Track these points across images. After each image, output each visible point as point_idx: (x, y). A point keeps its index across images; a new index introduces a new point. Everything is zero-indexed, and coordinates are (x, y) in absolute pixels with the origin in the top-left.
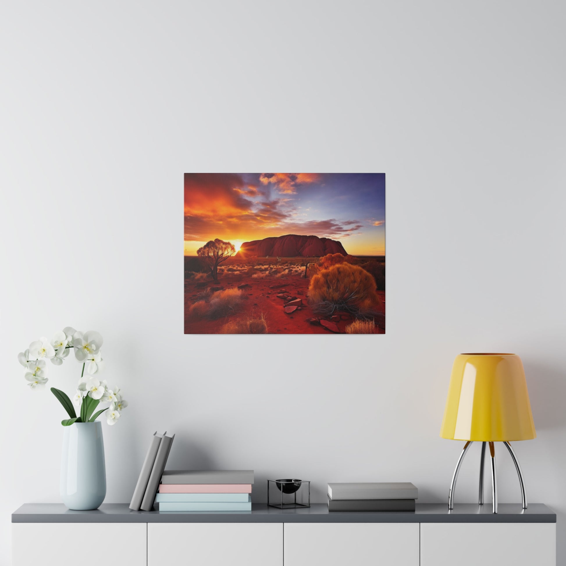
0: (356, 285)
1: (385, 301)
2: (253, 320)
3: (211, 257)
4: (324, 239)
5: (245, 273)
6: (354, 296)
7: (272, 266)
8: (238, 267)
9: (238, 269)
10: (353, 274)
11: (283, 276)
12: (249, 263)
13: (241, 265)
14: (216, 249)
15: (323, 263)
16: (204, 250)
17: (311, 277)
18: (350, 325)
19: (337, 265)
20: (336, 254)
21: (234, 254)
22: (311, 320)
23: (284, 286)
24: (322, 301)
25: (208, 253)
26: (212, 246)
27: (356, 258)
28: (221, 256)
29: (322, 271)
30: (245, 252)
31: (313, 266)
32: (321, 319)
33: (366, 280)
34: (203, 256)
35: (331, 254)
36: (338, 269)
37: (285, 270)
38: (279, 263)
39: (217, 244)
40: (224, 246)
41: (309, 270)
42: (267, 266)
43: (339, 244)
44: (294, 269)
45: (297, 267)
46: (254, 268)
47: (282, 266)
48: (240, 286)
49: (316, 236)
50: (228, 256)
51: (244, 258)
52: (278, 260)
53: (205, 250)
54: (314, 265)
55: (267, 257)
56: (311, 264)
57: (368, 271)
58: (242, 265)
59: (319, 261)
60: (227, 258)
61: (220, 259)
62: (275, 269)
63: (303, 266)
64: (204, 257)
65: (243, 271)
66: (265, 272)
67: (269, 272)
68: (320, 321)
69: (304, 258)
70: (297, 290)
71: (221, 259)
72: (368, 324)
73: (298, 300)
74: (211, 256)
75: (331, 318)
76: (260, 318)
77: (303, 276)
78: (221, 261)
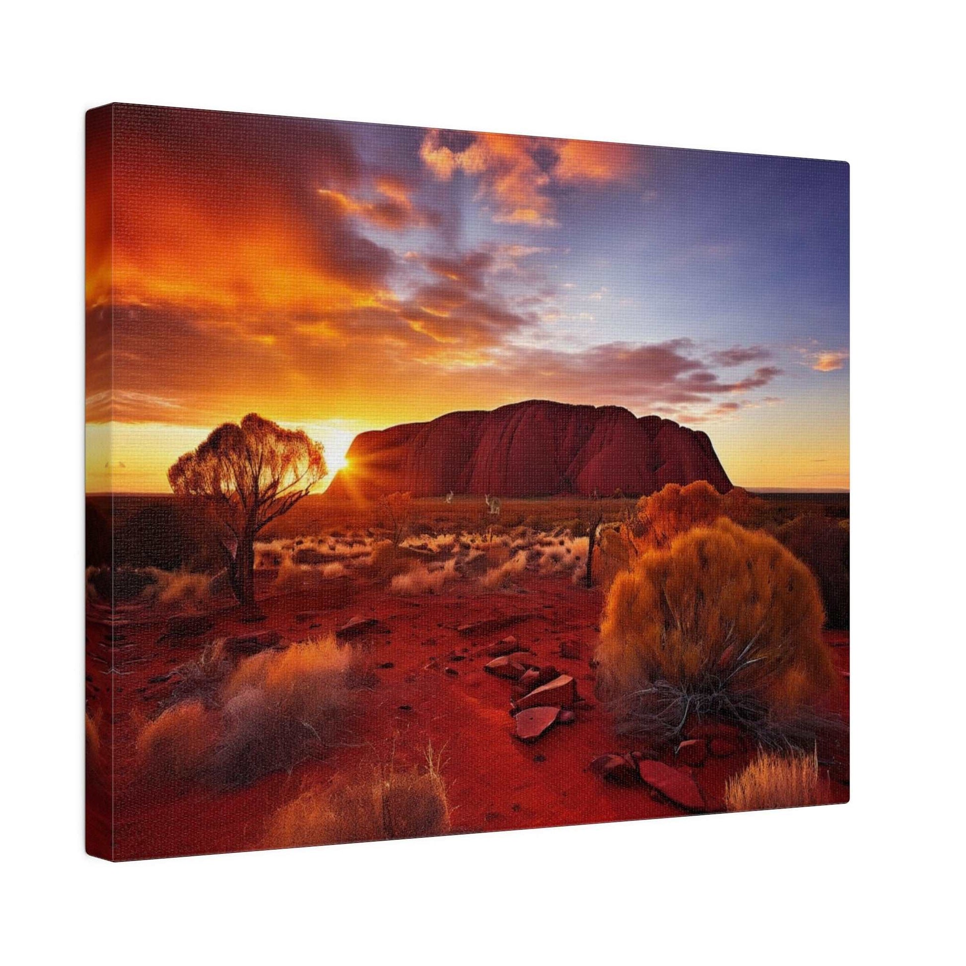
0: (759, 610)
1: (849, 672)
2: (394, 777)
3: (228, 500)
4: (652, 422)
5: (365, 571)
6: (751, 657)
7: (466, 539)
8: (337, 542)
9: (337, 552)
10: (750, 566)
11: (509, 578)
12: (382, 527)
13: (349, 533)
14: (250, 460)
15: (650, 522)
16: (196, 467)
17: (607, 582)
18: (739, 776)
19: (698, 532)
20: (694, 483)
21: (321, 487)
22: (610, 765)
23: (512, 623)
24: (646, 682)
25: (216, 481)
26: (234, 449)
27: (759, 501)
28: (270, 493)
29: (645, 556)
30: (364, 473)
31: (616, 533)
32: (644, 757)
33: (791, 589)
34: (193, 492)
35: (676, 486)
36: (701, 545)
37: (514, 552)
38: (493, 523)
39: (253, 440)
40: (281, 449)
41: (602, 551)
42: (445, 539)
43: (701, 441)
44: (547, 550)
45: (560, 538)
46: (400, 545)
47: (505, 538)
48: (343, 627)
49: (626, 408)
50: (299, 496)
51: (361, 504)
52: (489, 509)
53: (203, 464)
54: (617, 529)
55: (449, 499)
56: (607, 528)
57: (798, 553)
58: (355, 535)
59: (635, 516)
60: (291, 504)
61: (266, 506)
62: (478, 548)
63: (581, 535)
64: (197, 498)
65: (355, 562)
66: (440, 564)
67: (457, 563)
68: (637, 765)
69: (584, 503)
70: (558, 639)
71: (269, 506)
72: (797, 768)
73: (562, 681)
74: (228, 496)
75: (677, 749)
76: (423, 770)
77: (581, 578)
78: (270, 519)
